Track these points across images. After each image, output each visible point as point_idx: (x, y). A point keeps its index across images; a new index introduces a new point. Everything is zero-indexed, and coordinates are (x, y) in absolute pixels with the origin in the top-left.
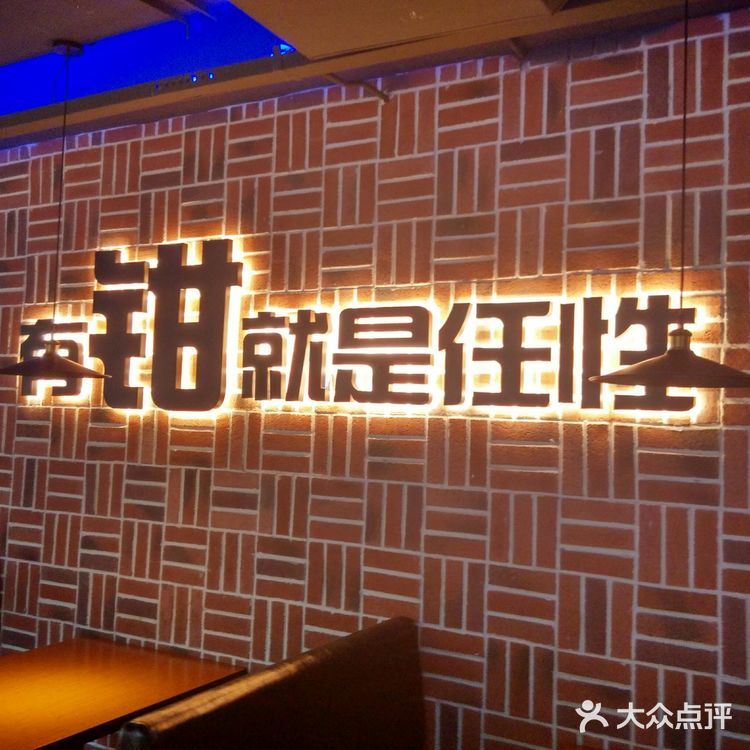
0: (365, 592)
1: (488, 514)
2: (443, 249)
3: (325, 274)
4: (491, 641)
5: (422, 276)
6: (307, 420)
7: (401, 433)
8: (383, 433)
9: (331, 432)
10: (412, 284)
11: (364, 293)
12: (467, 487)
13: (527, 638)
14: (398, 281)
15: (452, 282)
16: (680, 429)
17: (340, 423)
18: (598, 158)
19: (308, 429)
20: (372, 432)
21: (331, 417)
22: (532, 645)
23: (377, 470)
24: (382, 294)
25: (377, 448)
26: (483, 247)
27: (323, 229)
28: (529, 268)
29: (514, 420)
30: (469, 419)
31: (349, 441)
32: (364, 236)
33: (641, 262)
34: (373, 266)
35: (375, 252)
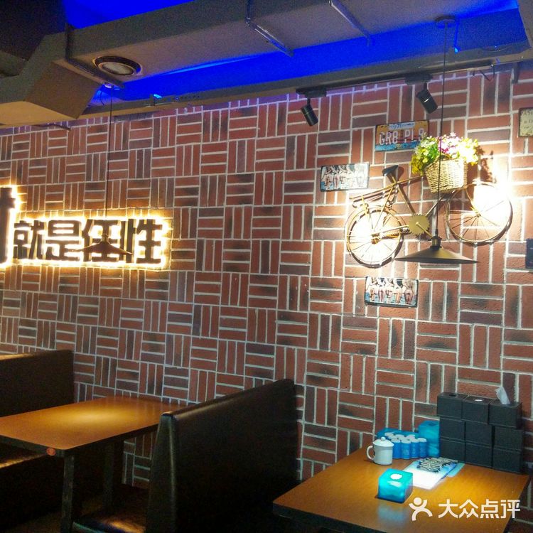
0: (57, 341)
1: (98, 306)
2: (88, 196)
3: (47, 204)
4: (97, 357)
5: (80, 207)
6: (38, 268)
7: (71, 274)
8: (65, 274)
9: (47, 273)
10: (77, 210)
11: (60, 213)
12: (92, 296)
13: (108, 355)
14: (72, 209)
15: (91, 210)
16: (158, 271)
17: (50, 269)
18: (138, 162)
19: (39, 272)
20: (61, 274)
21: (47, 267)
22: (110, 358)
23: (62, 289)
24: (67, 214)
25: (63, 280)
26: (100, 195)
27: (46, 184)
28: (115, 206)
29: (109, 268)
30: (94, 267)
31: (53, 277)
32: (60, 188)
33: (150, 205)
34: (63, 201)
35: (64, 196)
